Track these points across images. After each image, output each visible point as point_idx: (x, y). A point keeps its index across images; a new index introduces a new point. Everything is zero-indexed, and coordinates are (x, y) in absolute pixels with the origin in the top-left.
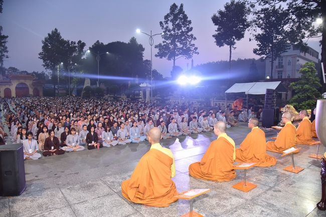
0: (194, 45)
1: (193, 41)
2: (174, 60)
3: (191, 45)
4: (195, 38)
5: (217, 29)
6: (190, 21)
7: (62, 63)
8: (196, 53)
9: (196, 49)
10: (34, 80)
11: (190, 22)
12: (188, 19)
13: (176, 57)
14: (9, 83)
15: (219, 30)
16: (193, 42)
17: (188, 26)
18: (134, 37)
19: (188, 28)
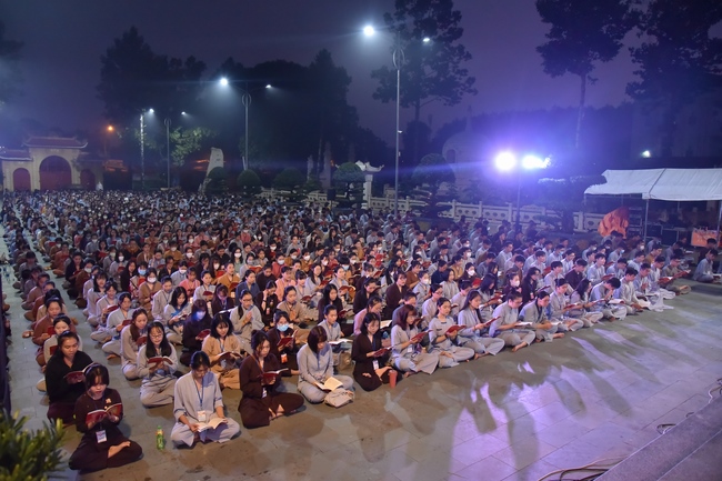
0: (465, 71)
1: (462, 61)
2: (418, 107)
3: (459, 72)
4: (469, 56)
5: (549, 32)
6: (459, 12)
7: (152, 111)
8: (470, 91)
9: (471, 81)
10: (82, 150)
11: (458, 16)
12: (453, 10)
13: (422, 101)
14: (26, 156)
15: (554, 33)
16: (462, 65)
17: (452, 25)
18: (325, 50)
19: (451, 31)
